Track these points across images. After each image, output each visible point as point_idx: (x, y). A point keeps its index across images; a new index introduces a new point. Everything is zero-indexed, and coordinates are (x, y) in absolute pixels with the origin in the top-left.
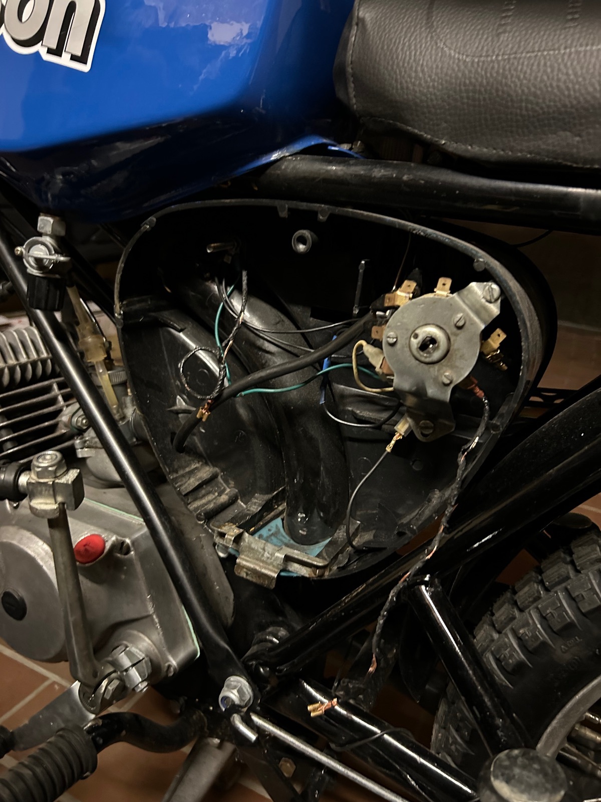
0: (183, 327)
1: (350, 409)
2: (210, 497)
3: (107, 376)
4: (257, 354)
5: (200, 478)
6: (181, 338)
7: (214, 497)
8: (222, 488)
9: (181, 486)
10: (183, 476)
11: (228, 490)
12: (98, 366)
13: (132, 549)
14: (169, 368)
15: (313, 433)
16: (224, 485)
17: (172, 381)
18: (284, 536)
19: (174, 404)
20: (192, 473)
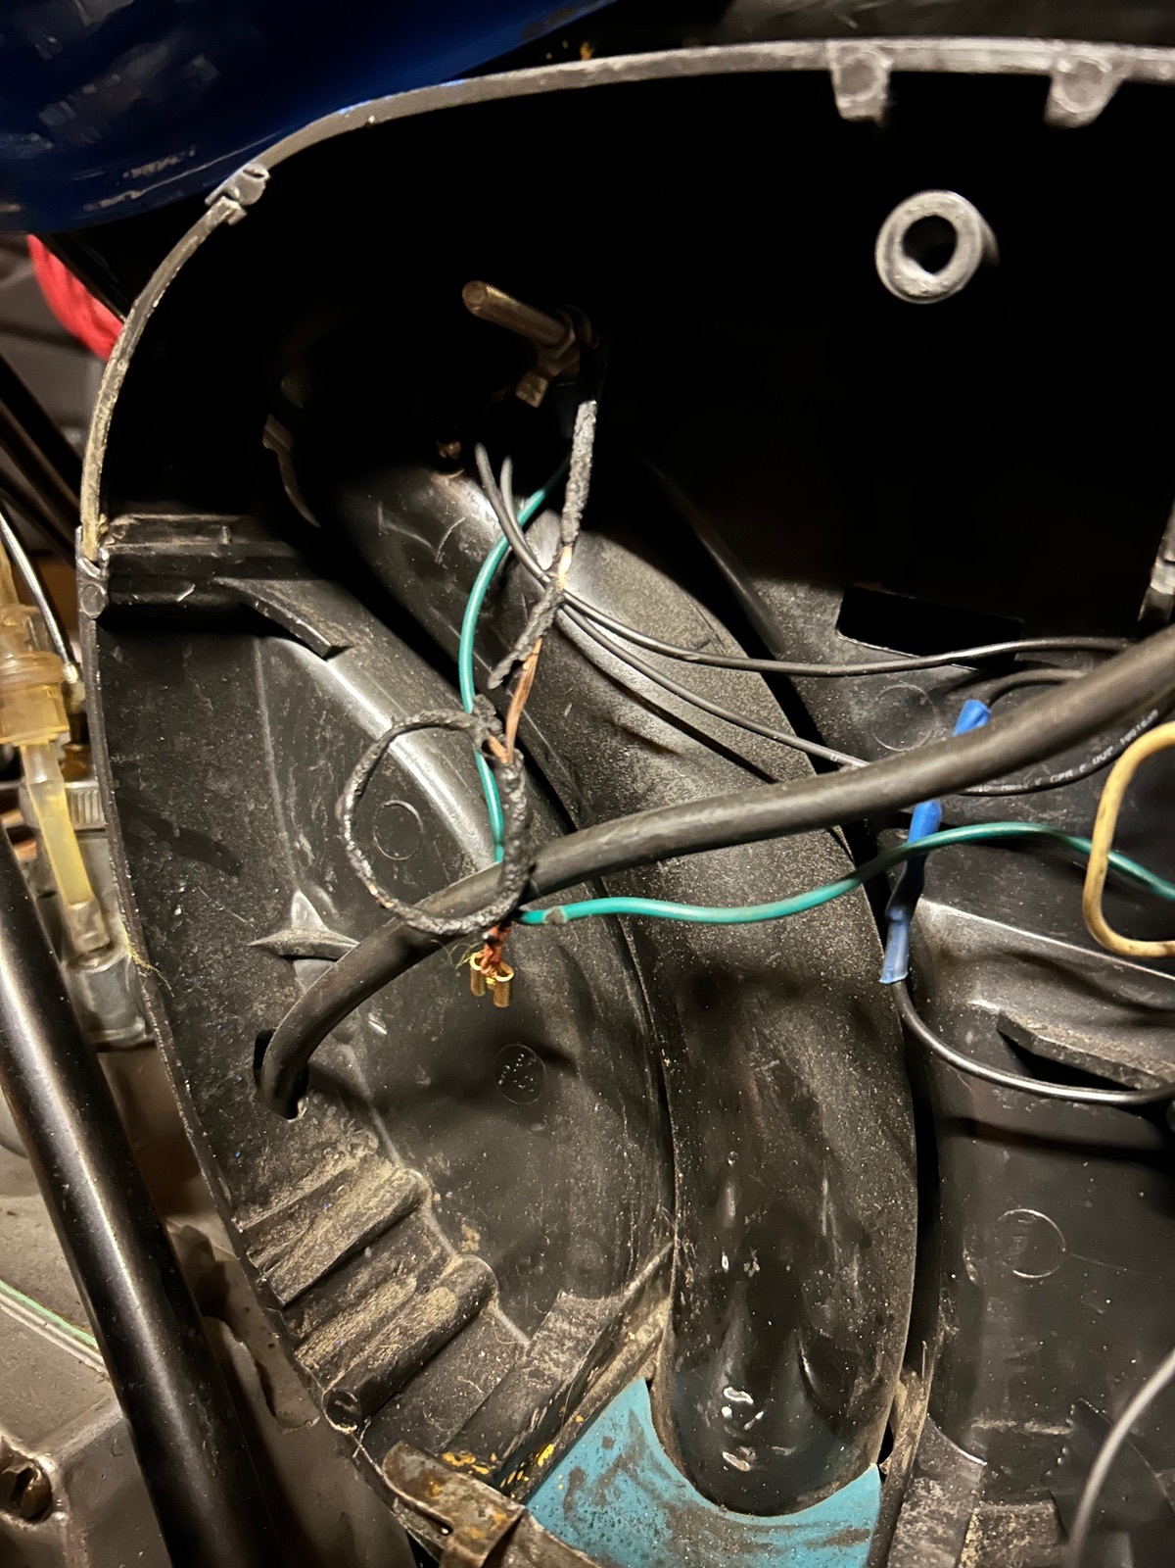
0: (341, 643)
1: (994, 1007)
2: (389, 1297)
3: (63, 796)
4: (615, 755)
5: (357, 1216)
6: (330, 678)
7: (401, 1297)
8: (434, 1253)
9: (274, 1261)
10: (289, 1215)
11: (455, 1261)
12: (33, 765)
13: (61, 1500)
14: (275, 785)
15: (815, 1084)
16: (442, 1238)
17: (284, 835)
18: (658, 1468)
19: (283, 918)
20: (324, 1196)
